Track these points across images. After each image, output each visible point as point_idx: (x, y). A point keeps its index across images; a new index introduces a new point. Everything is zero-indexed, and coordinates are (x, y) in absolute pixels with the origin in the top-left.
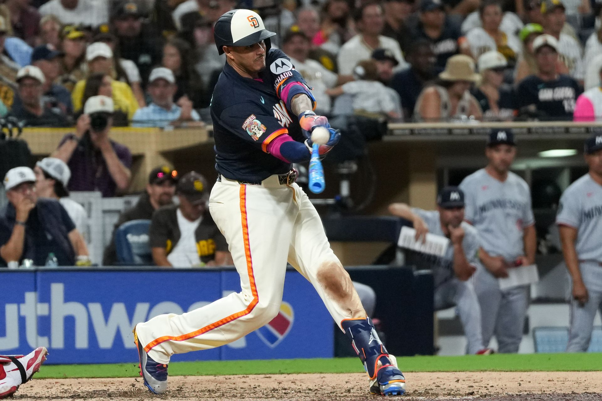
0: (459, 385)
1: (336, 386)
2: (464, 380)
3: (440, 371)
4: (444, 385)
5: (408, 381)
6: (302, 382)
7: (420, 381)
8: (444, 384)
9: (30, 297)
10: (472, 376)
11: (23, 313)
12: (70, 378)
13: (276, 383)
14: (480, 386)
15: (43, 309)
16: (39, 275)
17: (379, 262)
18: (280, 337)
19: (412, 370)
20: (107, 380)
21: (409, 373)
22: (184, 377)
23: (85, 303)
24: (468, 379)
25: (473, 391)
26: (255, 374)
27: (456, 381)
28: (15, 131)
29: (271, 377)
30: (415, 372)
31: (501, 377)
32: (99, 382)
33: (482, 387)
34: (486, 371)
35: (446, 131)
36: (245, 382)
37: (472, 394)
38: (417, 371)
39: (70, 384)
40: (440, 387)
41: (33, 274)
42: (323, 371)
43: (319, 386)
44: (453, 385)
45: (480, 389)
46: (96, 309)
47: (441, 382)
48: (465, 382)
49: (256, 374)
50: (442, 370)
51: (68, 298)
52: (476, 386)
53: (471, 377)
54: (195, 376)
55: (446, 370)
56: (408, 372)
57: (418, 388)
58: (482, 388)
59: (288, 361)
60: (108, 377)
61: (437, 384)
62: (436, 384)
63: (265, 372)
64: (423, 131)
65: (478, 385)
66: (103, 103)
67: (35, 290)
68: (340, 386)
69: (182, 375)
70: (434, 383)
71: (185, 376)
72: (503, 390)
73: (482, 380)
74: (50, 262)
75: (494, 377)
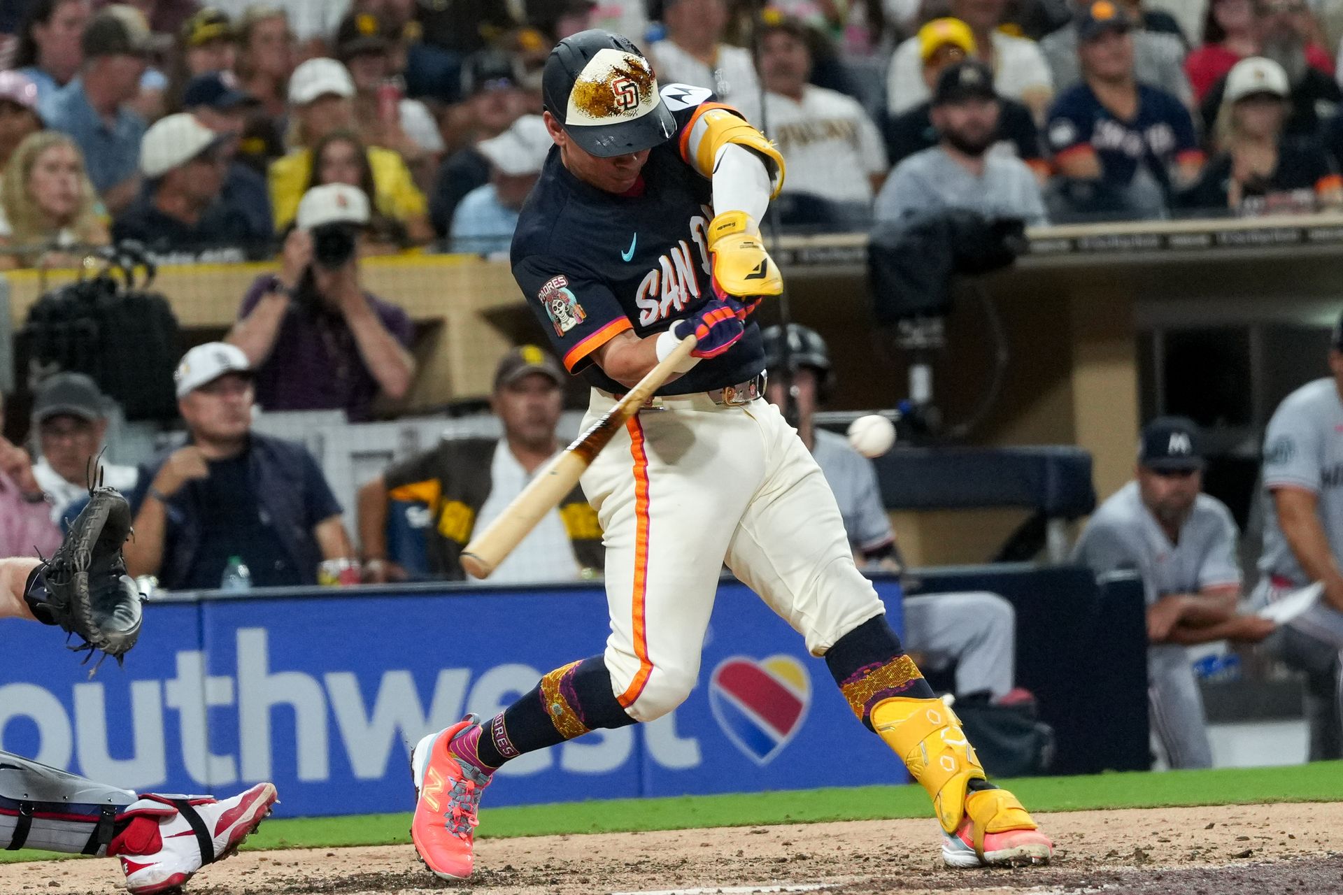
0: (1214, 836)
1: (924, 846)
2: (1225, 825)
3: (1166, 806)
4: (1180, 838)
5: (1091, 831)
6: (840, 841)
7: (1121, 830)
8: (1179, 835)
9: (190, 662)
10: (1245, 814)
11: (172, 702)
12: (293, 848)
13: (780, 847)
14: (1265, 838)
15: (219, 691)
16: (208, 610)
17: (1009, 554)
18: (781, 740)
19: (1099, 804)
20: (380, 850)
21: (1092, 812)
22: (561, 838)
23: (318, 672)
24: (1233, 821)
25: (1250, 848)
26: (729, 827)
27: (1206, 828)
28: (140, 274)
29: (767, 832)
30: (1108, 809)
31: (1312, 814)
32: (362, 856)
33: (1269, 838)
34: (1275, 801)
35: (1154, 242)
36: (707, 845)
37: (1246, 855)
38: (1111, 806)
39: (294, 862)
40: (1169, 841)
41: (193, 610)
42: (889, 815)
43: (881, 848)
44: (1202, 837)
45: (1264, 843)
46: (344, 685)
47: (1171, 830)
48: (1229, 828)
49: (731, 826)
50: (1171, 803)
51: (278, 663)
52: (1255, 837)
53: (1241, 816)
54: (587, 833)
55: (1181, 803)
56: (1090, 810)
57: (1119, 845)
58: (1269, 841)
59: (804, 795)
60: (383, 844)
61: (1161, 834)
62: (1159, 835)
63: (753, 821)
64: (1102, 244)
65: (1259, 835)
66: (343, 202)
67: (200, 645)
68: (932, 847)
69: (556, 834)
70: (1155, 833)
71: (563, 835)
72: (1320, 843)
73: (1267, 822)
74: (233, 579)
75: (1297, 817)
